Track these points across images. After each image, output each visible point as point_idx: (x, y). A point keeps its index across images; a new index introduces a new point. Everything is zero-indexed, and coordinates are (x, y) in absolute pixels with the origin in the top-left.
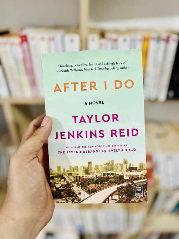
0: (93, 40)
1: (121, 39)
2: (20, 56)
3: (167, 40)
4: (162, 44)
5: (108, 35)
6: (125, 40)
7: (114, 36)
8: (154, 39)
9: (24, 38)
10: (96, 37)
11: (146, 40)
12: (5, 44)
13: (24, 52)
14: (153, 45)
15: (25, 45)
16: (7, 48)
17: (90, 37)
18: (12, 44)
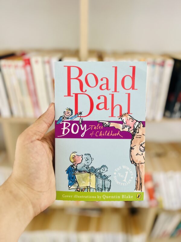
2: (24, 78)
3: (162, 65)
4: (157, 69)
8: (149, 63)
9: (27, 62)
12: (10, 66)
13: (27, 74)
15: (28, 68)
16: (12, 70)
18: (16, 67)
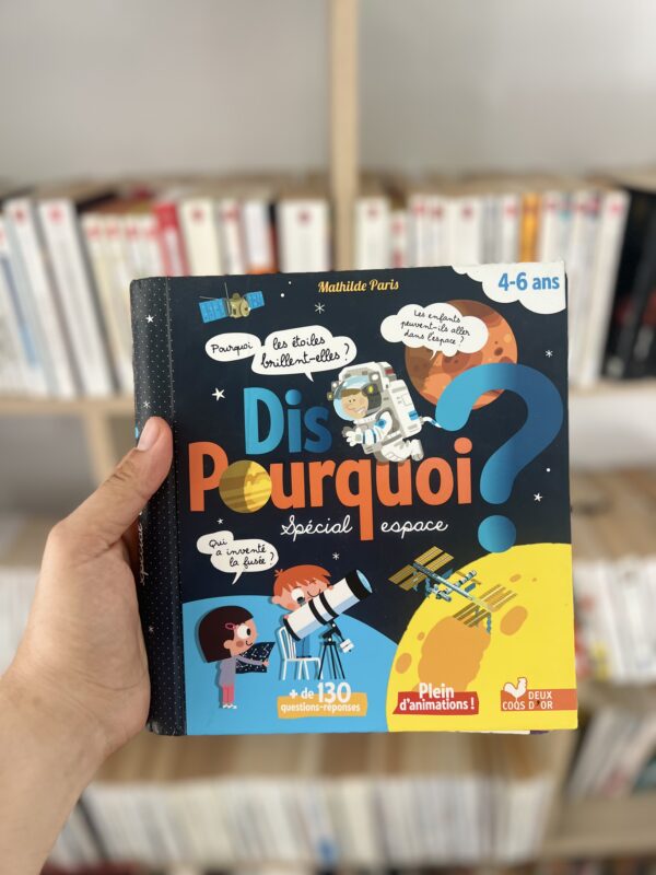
0: (372, 213)
1: (453, 208)
3: (594, 212)
4: (579, 222)
5: (417, 200)
6: (467, 213)
7: (433, 202)
8: (553, 207)
9: (168, 216)
10: (381, 205)
11: (529, 211)
12: (111, 232)
13: (165, 254)
14: (550, 224)
15: (171, 237)
16: (116, 246)
17: (364, 207)
18: (131, 233)
